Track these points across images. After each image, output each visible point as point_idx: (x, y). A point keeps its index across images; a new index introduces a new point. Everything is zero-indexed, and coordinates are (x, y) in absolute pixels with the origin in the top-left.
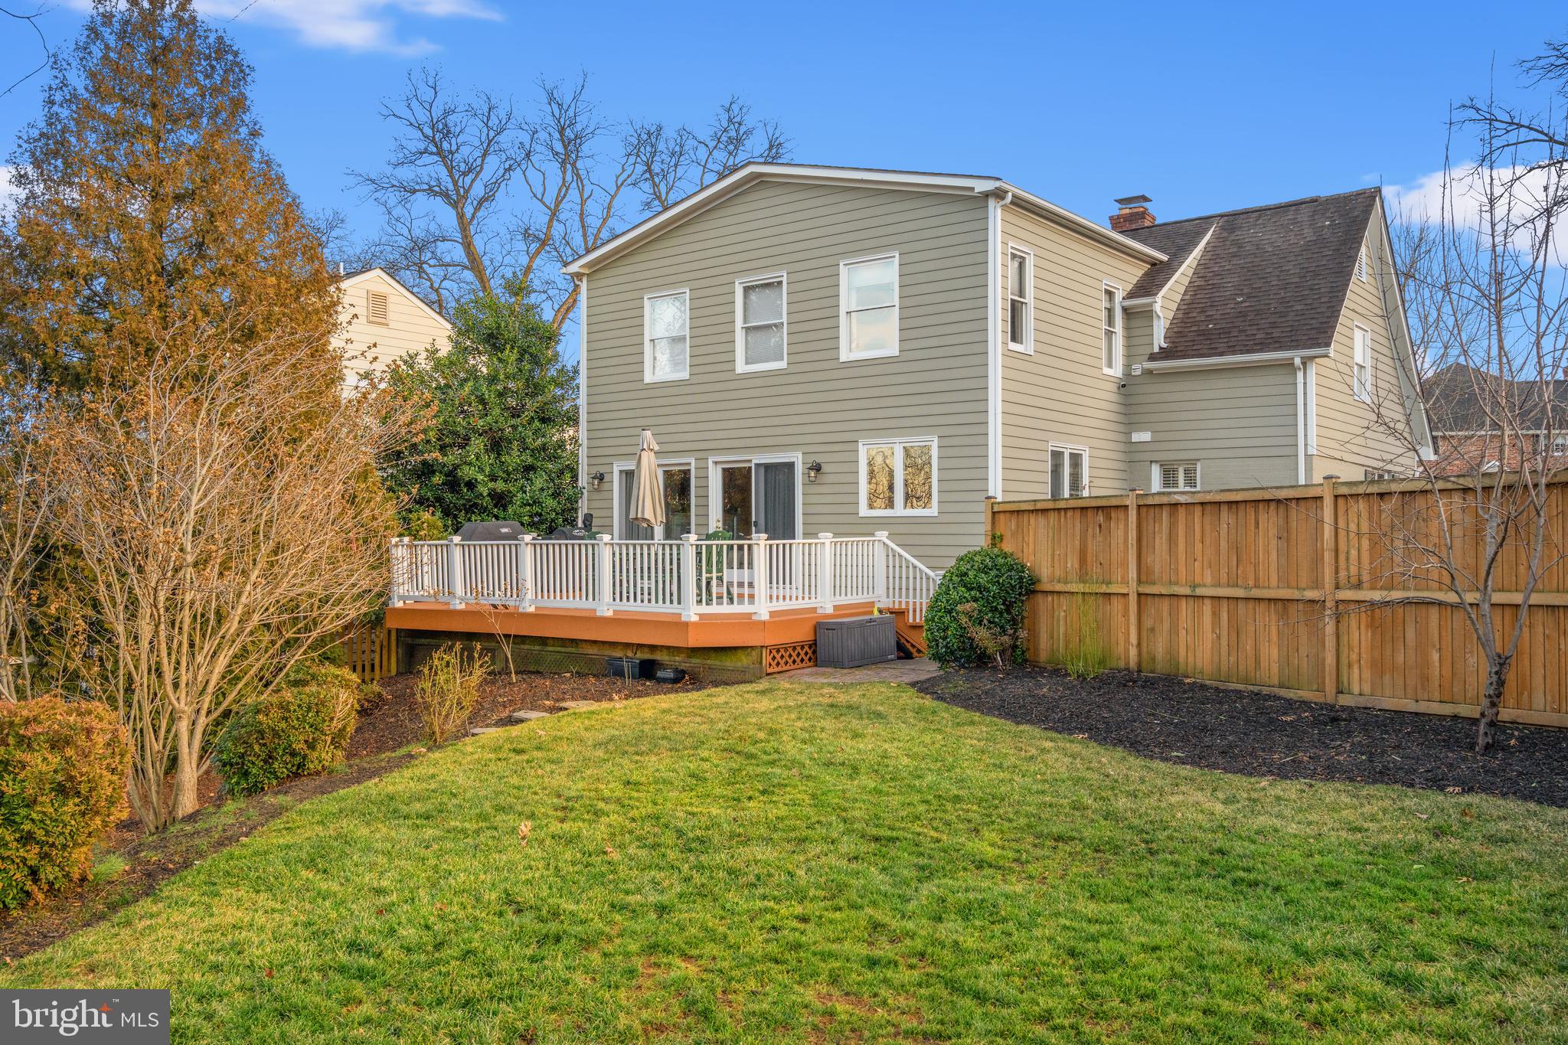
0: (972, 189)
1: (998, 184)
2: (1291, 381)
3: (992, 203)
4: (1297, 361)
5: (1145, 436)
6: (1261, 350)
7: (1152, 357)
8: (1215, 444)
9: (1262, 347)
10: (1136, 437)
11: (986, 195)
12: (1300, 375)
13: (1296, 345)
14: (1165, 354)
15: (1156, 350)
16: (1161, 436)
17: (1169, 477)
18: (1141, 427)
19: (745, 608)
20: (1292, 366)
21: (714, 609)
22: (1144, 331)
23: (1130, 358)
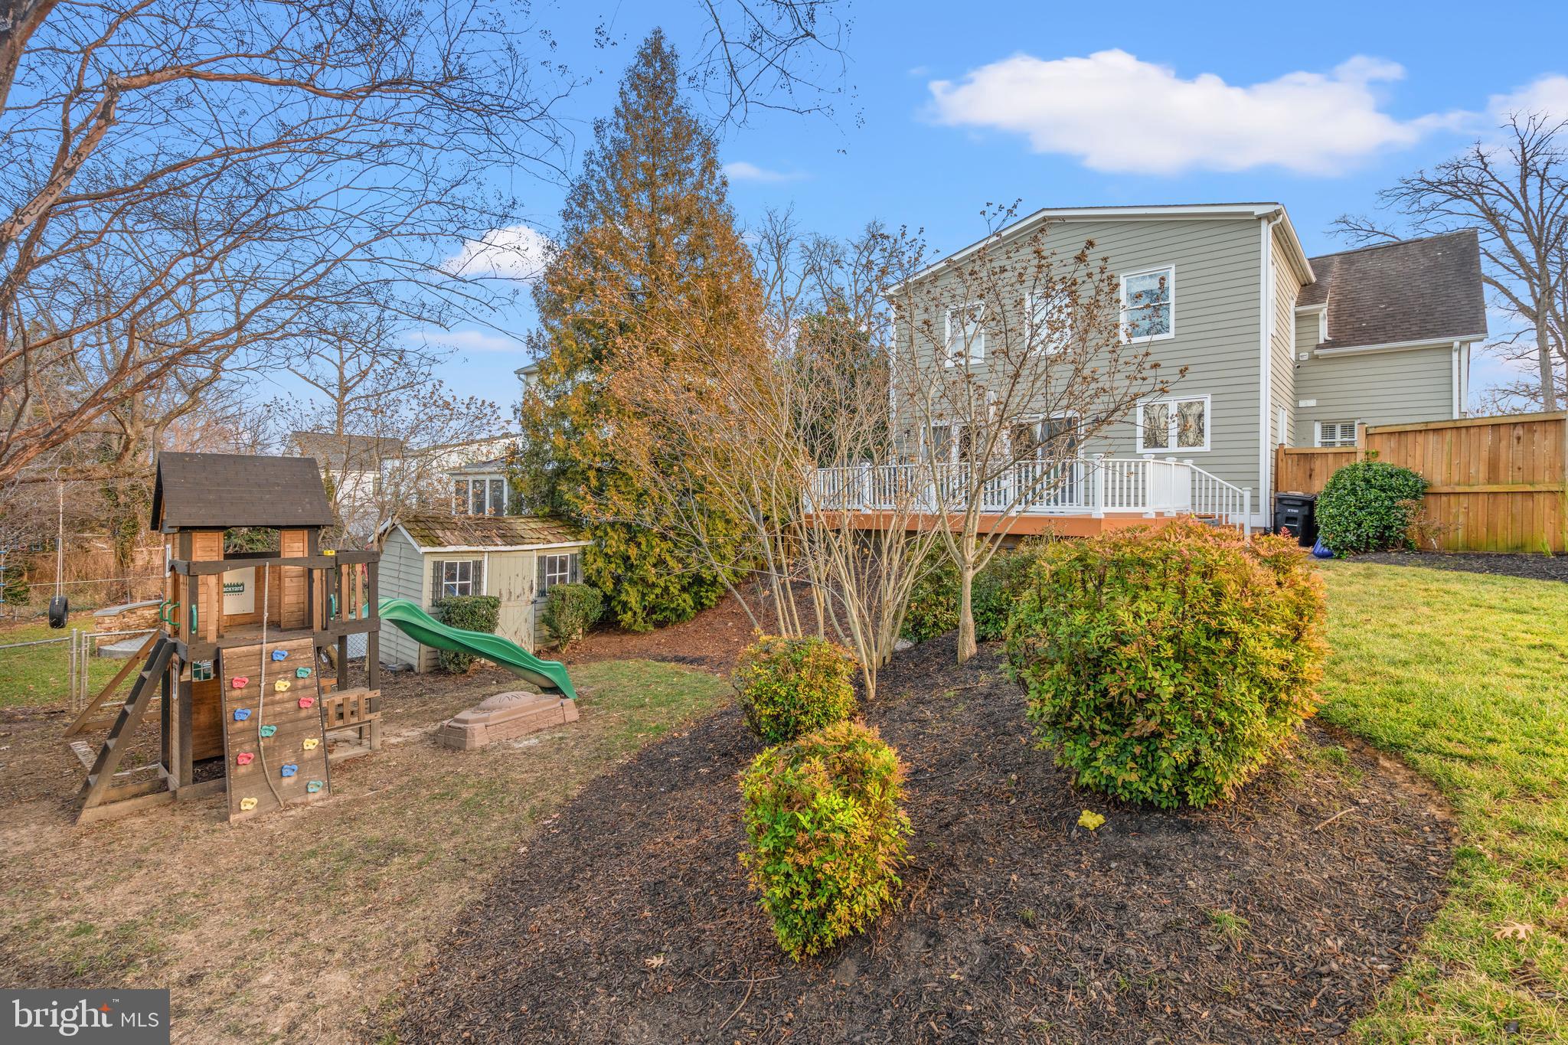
0: (1252, 213)
1: (1277, 207)
2: (1446, 358)
3: (1264, 223)
4: (1457, 344)
5: (1312, 403)
6: (1421, 338)
7: (1318, 347)
8: (1375, 406)
9: (1420, 335)
10: (1302, 404)
11: (1260, 218)
12: (1455, 356)
13: (1455, 333)
14: (1328, 344)
15: (1322, 341)
16: (1323, 403)
17: (1328, 430)
18: (1307, 396)
19: (1140, 509)
20: (1449, 348)
21: (1117, 509)
22: (1312, 329)
23: (1299, 348)
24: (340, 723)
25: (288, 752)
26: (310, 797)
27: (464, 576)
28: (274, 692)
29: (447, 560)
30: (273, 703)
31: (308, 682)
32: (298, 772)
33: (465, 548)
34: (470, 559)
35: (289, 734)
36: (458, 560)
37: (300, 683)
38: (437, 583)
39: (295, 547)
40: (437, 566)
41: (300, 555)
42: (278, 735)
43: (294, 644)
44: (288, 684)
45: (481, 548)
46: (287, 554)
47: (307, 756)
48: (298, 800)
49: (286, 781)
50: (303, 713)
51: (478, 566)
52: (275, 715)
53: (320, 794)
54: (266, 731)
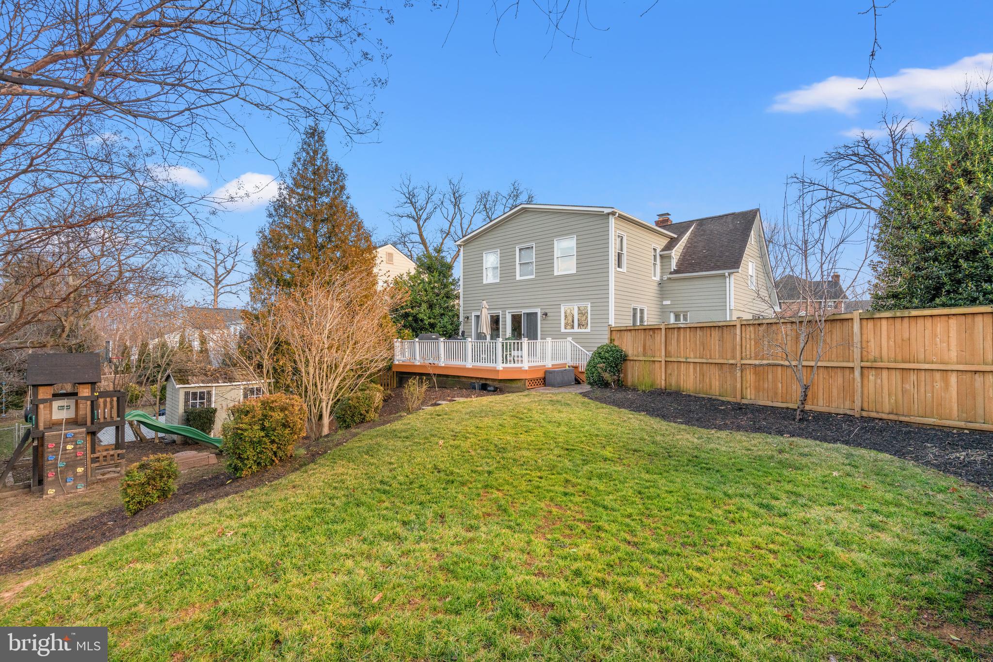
0: (603, 212)
1: (613, 210)
2: (724, 281)
3: (611, 217)
4: (727, 274)
5: (668, 302)
7: (671, 273)
8: (695, 305)
9: (713, 269)
10: (665, 303)
11: (609, 214)
12: (728, 279)
13: (726, 268)
14: (676, 272)
15: (672, 270)
16: (674, 302)
17: (677, 317)
18: (667, 299)
19: (519, 365)
20: (723, 276)
21: (508, 365)
22: (668, 263)
23: (662, 273)
24: (105, 463)
25: (71, 473)
26: (78, 490)
27: (202, 398)
28: (66, 450)
29: (192, 391)
30: (65, 454)
31: (82, 446)
32: (74, 480)
33: (202, 385)
34: (205, 390)
35: (71, 465)
36: (198, 391)
37: (78, 446)
38: (186, 401)
39: (85, 392)
40: (187, 394)
41: (87, 395)
42: (66, 466)
43: (77, 431)
44: (73, 446)
45: (210, 385)
46: (80, 395)
47: (78, 474)
48: (73, 491)
49: (68, 484)
50: (78, 458)
51: (209, 393)
52: (66, 458)
53: (83, 489)
54: (61, 464)
